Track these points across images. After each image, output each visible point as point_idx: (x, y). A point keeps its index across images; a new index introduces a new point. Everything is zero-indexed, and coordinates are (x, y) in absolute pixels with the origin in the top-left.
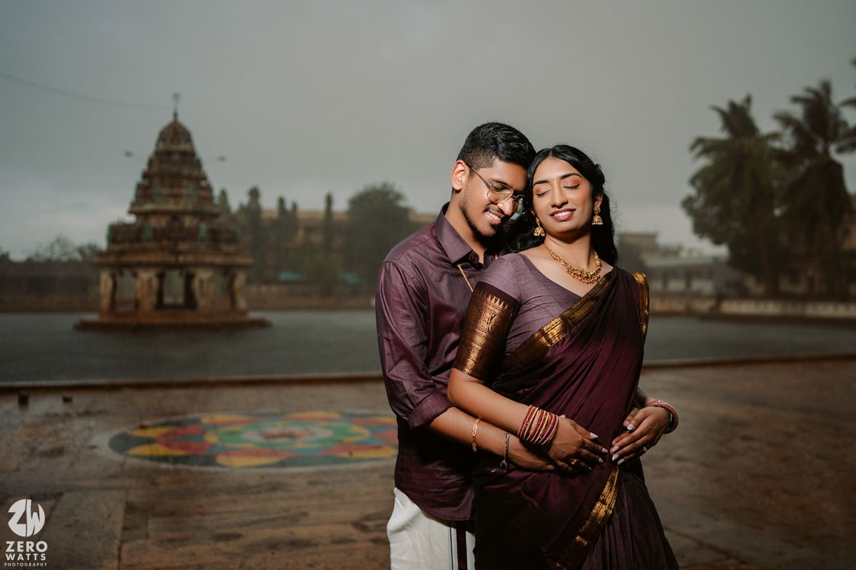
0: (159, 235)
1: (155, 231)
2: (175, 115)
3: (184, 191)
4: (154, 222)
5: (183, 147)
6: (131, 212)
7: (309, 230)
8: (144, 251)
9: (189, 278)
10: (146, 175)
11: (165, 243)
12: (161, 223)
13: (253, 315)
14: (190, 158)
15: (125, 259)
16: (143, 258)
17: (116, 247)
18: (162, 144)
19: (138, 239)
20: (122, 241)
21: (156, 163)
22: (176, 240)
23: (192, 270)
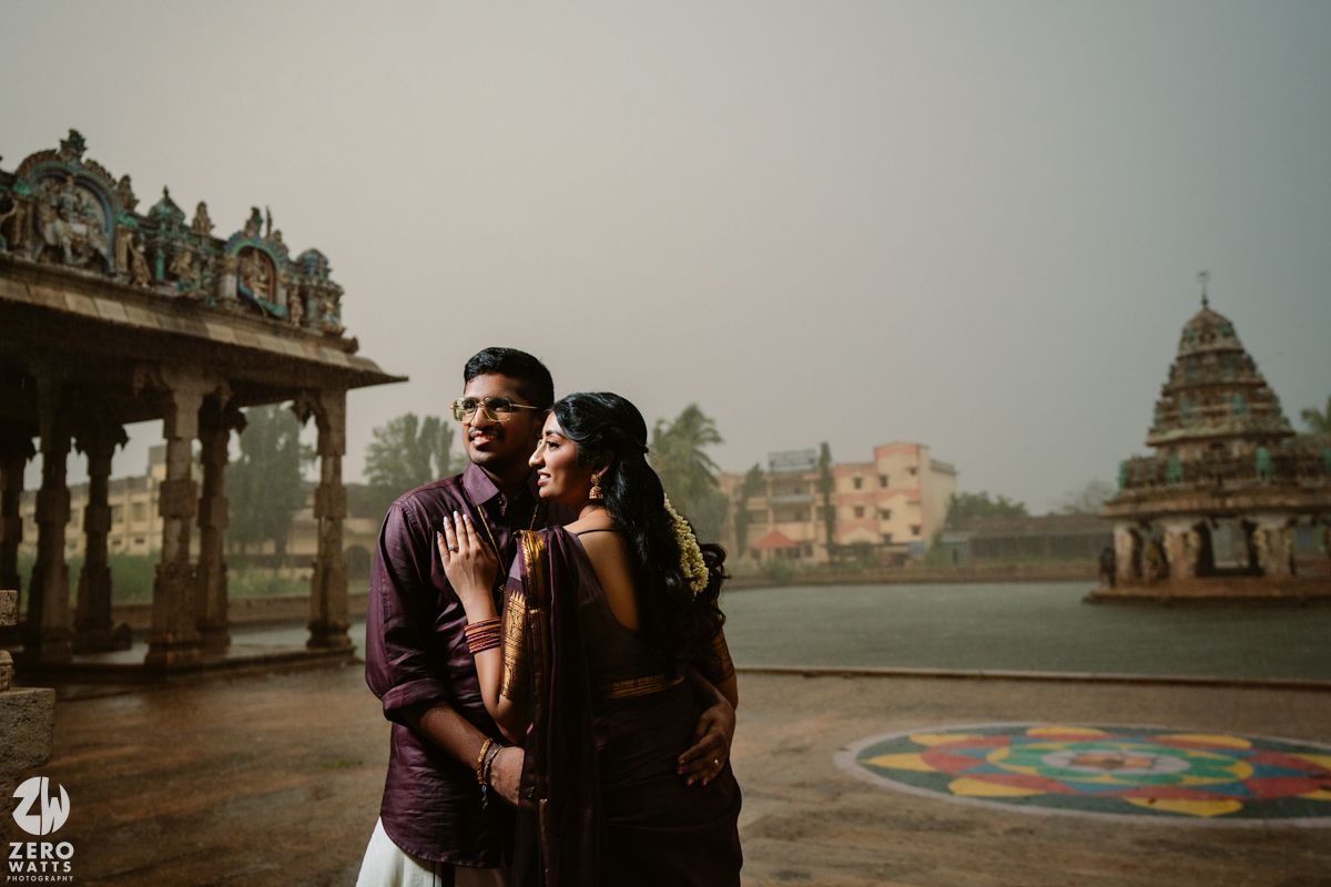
0: (1192, 471)
1: (1185, 465)
2: (1205, 302)
3: (1226, 406)
4: (1183, 454)
5: (1220, 343)
6: (1151, 445)
8: (1173, 494)
9: (1249, 529)
10: (1167, 392)
11: (1203, 482)
12: (1194, 454)
14: (1237, 358)
15: (1145, 508)
16: (1171, 505)
17: (1132, 493)
18: (1186, 345)
19: (1162, 479)
20: (1140, 484)
21: (1180, 372)
22: (1220, 477)
23: (1250, 519)
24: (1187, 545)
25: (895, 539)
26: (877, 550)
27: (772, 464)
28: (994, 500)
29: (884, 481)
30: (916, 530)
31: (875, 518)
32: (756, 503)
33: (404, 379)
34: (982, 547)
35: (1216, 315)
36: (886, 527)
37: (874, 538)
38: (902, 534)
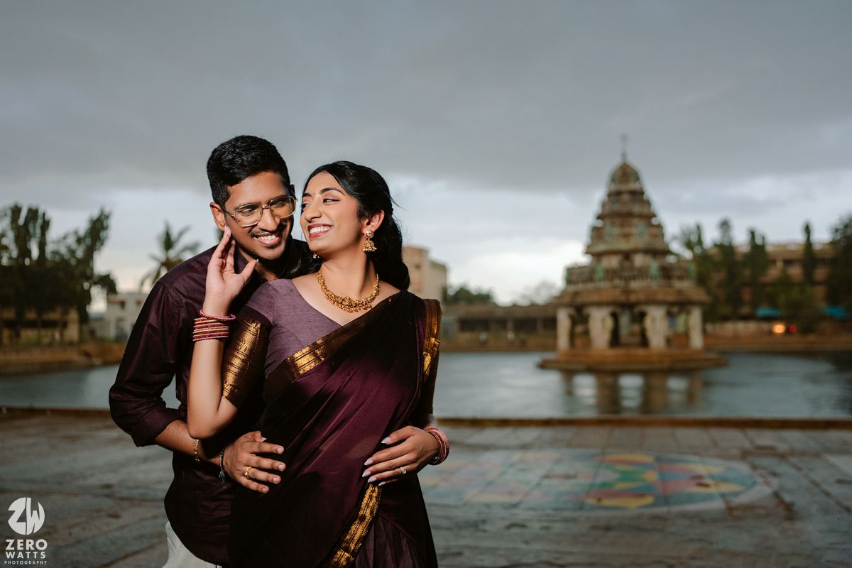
0: (611, 274)
1: (607, 270)
2: (624, 158)
3: (634, 230)
4: (606, 262)
5: (633, 186)
6: (585, 254)
7: (788, 262)
8: (597, 291)
9: (643, 315)
10: (598, 218)
11: (617, 282)
12: (614, 262)
14: (639, 197)
16: (597, 298)
17: (572, 288)
18: (613, 185)
19: (591, 279)
20: (577, 282)
21: (609, 204)
22: (628, 279)
23: (643, 309)
24: (604, 326)
28: (473, 291)
34: (467, 326)
35: (630, 166)
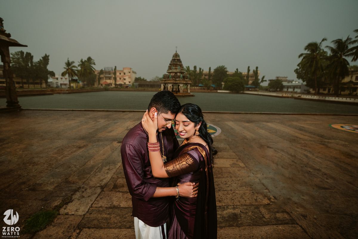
0: (173, 77)
1: (172, 76)
2: (176, 51)
3: (178, 68)
4: (172, 74)
5: (178, 58)
6: (167, 72)
7: (205, 75)
8: (170, 80)
9: (179, 86)
10: (170, 65)
11: (174, 79)
12: (173, 74)
13: (192, 94)
14: (179, 61)
15: (166, 82)
16: (169, 82)
17: (164, 79)
18: (173, 58)
19: (168, 78)
20: (165, 78)
21: (172, 62)
22: (176, 78)
23: (179, 84)
24: (171, 88)
25: (126, 84)
26: (123, 85)
27: (105, 69)
28: (142, 78)
29: (125, 74)
30: (130, 82)
31: (123, 80)
32: (102, 76)
33: (27, 46)
34: (140, 86)
35: (177, 54)
36: (125, 81)
37: (123, 83)
38: (127, 83)
